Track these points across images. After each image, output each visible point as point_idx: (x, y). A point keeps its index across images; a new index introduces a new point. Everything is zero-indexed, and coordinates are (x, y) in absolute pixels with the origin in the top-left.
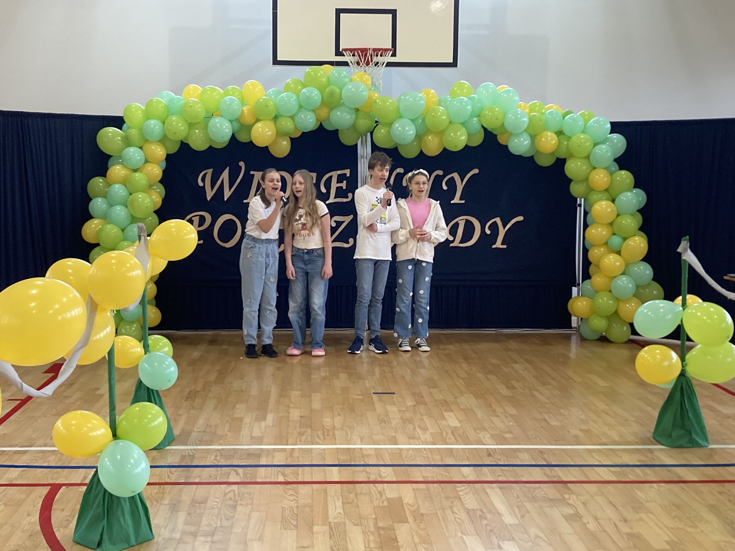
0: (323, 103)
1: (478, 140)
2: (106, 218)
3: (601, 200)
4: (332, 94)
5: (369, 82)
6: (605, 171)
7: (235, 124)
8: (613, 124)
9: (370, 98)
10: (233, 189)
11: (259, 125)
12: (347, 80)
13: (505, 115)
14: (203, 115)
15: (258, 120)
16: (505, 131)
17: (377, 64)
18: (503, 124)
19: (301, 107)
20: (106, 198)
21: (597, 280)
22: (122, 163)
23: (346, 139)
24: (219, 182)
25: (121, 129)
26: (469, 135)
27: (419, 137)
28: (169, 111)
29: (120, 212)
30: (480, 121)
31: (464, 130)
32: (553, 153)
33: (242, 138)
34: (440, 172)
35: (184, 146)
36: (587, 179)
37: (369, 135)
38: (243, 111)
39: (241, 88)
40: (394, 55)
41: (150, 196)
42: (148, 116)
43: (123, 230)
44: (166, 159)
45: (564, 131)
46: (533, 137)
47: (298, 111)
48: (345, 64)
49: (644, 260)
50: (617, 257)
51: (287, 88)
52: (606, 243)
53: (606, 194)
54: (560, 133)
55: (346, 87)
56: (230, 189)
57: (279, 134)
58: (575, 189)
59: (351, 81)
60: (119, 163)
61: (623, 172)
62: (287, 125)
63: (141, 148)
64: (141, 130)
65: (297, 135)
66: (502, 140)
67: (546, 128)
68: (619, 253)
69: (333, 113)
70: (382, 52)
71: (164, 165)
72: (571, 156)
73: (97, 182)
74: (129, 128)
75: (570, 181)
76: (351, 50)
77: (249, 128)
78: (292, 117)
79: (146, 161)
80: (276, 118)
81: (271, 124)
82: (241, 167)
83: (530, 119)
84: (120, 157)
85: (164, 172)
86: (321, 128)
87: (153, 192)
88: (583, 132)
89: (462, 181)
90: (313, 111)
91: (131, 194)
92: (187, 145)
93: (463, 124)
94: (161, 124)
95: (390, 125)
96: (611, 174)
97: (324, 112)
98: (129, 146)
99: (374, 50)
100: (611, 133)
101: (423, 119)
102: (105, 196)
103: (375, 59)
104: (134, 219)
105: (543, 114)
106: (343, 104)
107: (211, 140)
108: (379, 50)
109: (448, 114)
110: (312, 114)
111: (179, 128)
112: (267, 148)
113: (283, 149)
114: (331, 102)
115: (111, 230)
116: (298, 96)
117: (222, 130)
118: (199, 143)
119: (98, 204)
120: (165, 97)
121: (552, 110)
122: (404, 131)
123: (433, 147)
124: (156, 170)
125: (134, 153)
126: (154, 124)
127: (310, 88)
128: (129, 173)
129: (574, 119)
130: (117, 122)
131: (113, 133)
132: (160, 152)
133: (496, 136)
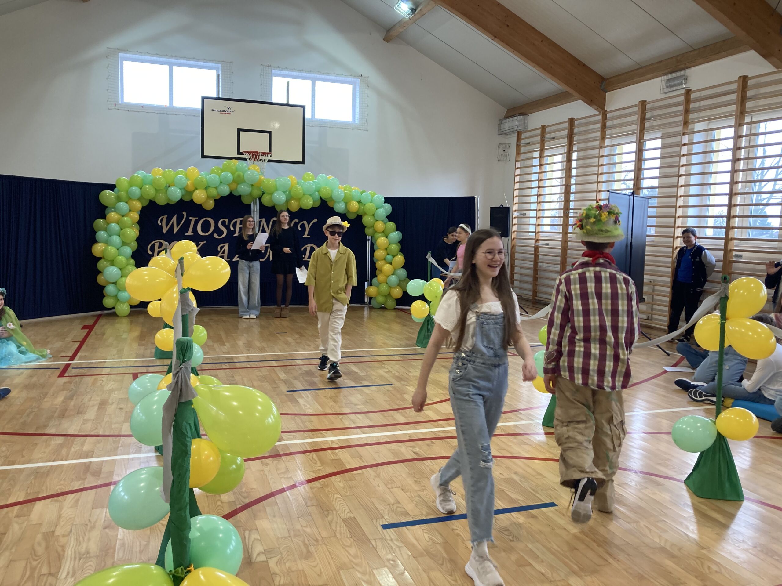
0: (234, 181)
1: (318, 204)
2: (107, 242)
3: (381, 237)
4: (239, 176)
5: (259, 170)
6: (382, 222)
7: (183, 191)
8: (385, 198)
9: (260, 179)
11: (197, 192)
12: (247, 169)
13: (332, 191)
14: (165, 185)
15: (196, 189)
16: (332, 200)
17: (260, 160)
18: (331, 197)
19: (221, 182)
20: (106, 231)
21: (381, 277)
22: (115, 211)
23: (245, 201)
24: (171, 223)
25: (113, 191)
26: (314, 202)
27: (287, 201)
28: (144, 182)
29: (116, 239)
30: (319, 194)
31: (311, 198)
32: (356, 212)
33: (187, 199)
34: (297, 221)
35: (152, 203)
36: (373, 226)
37: (258, 199)
38: (188, 184)
39: (186, 170)
40: (271, 156)
41: (133, 230)
42: (131, 184)
43: (118, 249)
44: (141, 210)
45: (362, 201)
46: (346, 203)
47: (220, 185)
48: (244, 159)
49: (403, 267)
50: (390, 265)
51: (213, 172)
52: (385, 259)
53: (383, 234)
54: (360, 202)
55: (246, 173)
56: (178, 227)
57: (208, 197)
58: (368, 231)
59: (249, 169)
60: (113, 211)
61: (391, 223)
62: (213, 192)
63: (126, 202)
64: (127, 192)
65: (218, 198)
66: (330, 204)
67: (352, 200)
68: (391, 264)
69: (239, 186)
70: (264, 154)
71: (139, 213)
72: (365, 214)
73: (100, 221)
74: (119, 191)
75: (365, 227)
76: (247, 152)
77: (191, 193)
78: (216, 188)
79: (130, 211)
80: (207, 188)
81: (204, 191)
82: (184, 215)
83: (345, 195)
84: (114, 208)
85: (140, 216)
86: (231, 194)
87: (134, 228)
88: (371, 202)
89: (309, 225)
91: (121, 229)
92: (154, 202)
94: (139, 190)
95: (272, 194)
96: (385, 223)
97: (233, 186)
98: (119, 202)
99: (262, 153)
100: (385, 202)
101: (290, 192)
103: (261, 157)
104: (124, 244)
105: (351, 192)
106: (245, 182)
107: (169, 199)
109: (303, 190)
110: (228, 186)
111: (150, 192)
112: (200, 205)
113: (210, 205)
114: (238, 180)
115: (112, 250)
116: (219, 177)
117: (176, 194)
118: (161, 200)
119: (101, 234)
120: (140, 174)
121: (355, 190)
122: (279, 198)
123: (294, 206)
124: (136, 216)
125: (123, 206)
126: (135, 190)
127: (226, 172)
128: (119, 217)
129: (367, 195)
130: (112, 187)
131: (109, 193)
132: (138, 206)
133: (326, 202)
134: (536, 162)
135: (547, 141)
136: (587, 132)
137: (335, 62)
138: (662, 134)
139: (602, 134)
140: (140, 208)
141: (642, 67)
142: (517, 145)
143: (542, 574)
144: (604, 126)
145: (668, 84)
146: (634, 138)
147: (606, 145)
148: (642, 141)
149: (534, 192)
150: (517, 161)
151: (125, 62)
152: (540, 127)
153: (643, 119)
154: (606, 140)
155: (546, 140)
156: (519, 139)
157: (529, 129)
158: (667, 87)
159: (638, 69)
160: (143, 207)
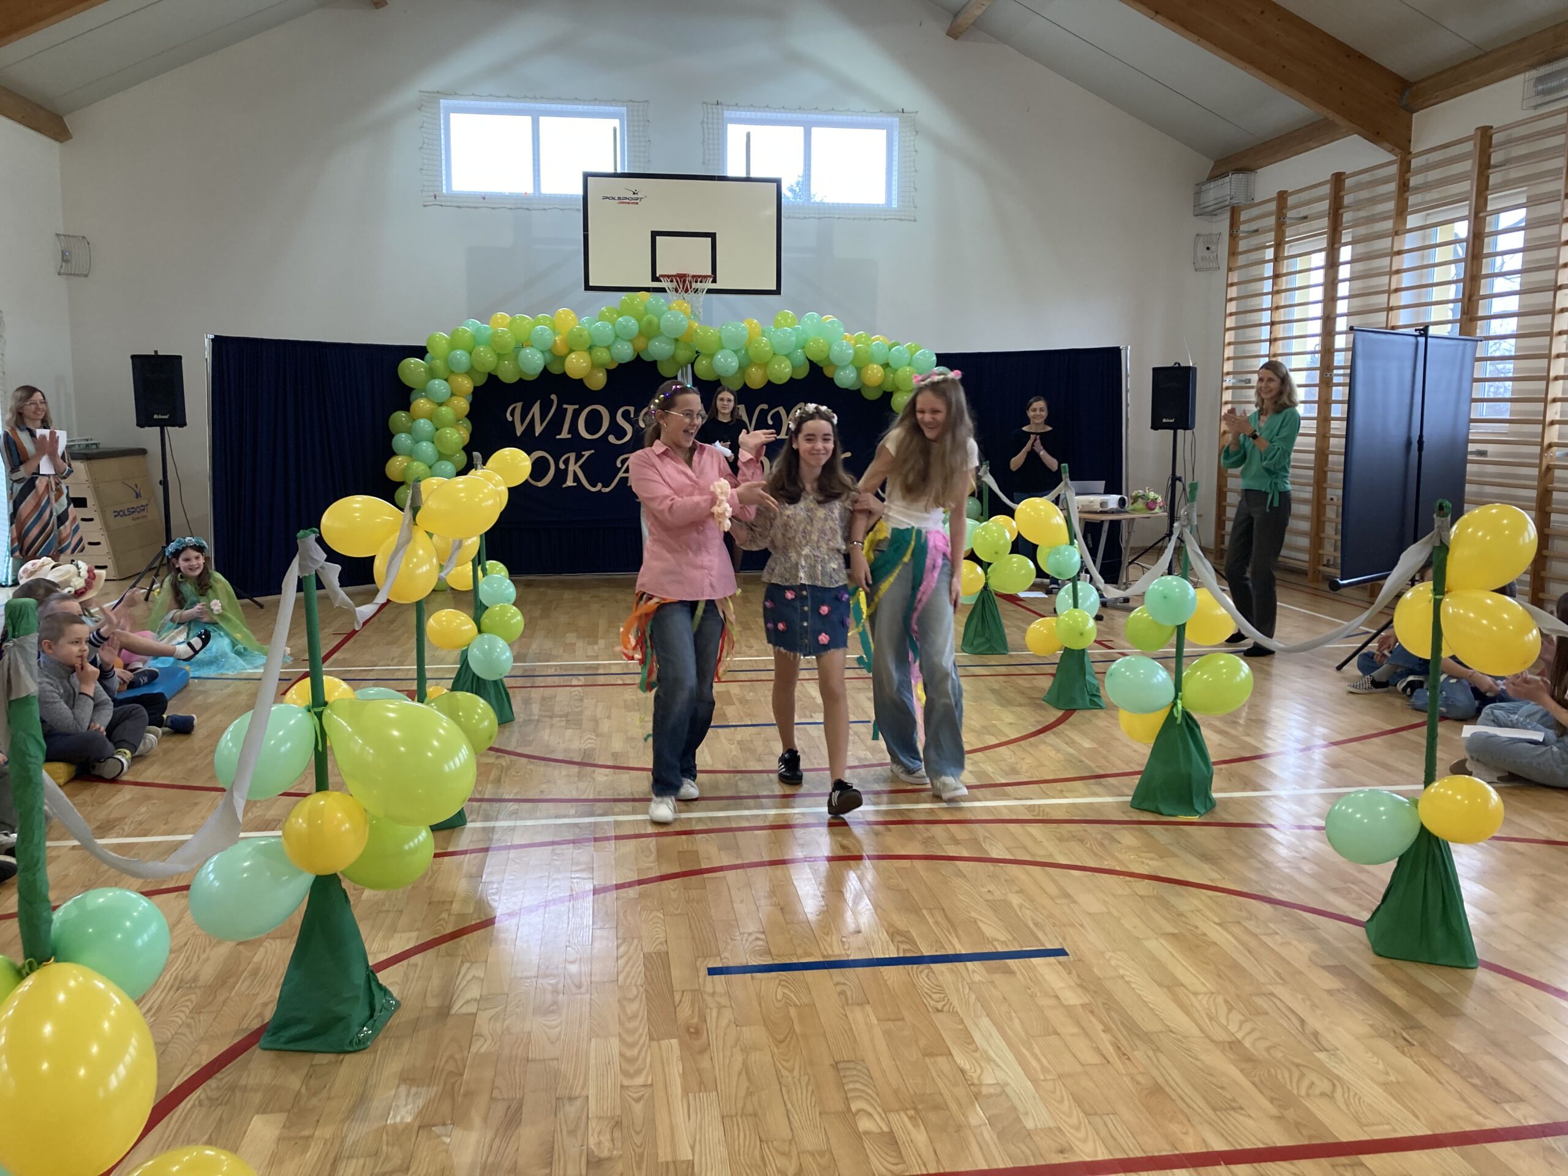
0: (641, 333)
1: (803, 373)
2: (412, 455)
4: (650, 323)
5: (689, 310)
7: (547, 355)
8: (938, 355)
9: (690, 327)
10: (544, 424)
11: (573, 356)
12: (665, 308)
13: (830, 346)
14: (513, 345)
15: (571, 351)
16: (831, 364)
17: (696, 291)
18: (828, 357)
19: (617, 336)
20: (410, 433)
22: (426, 397)
23: (665, 369)
24: (529, 417)
25: (423, 359)
26: (794, 368)
27: (742, 369)
28: (476, 340)
29: (426, 447)
30: (805, 353)
31: (788, 362)
32: (879, 386)
33: (555, 370)
34: (765, 406)
35: (493, 379)
37: (689, 366)
38: (555, 342)
39: (552, 315)
40: (714, 281)
41: (458, 431)
42: (453, 346)
43: (430, 467)
44: (473, 393)
45: (891, 363)
46: (859, 370)
47: (614, 342)
48: (663, 290)
51: (602, 317)
54: (886, 366)
55: (664, 316)
56: (542, 423)
57: (595, 366)
59: (670, 309)
60: (422, 397)
62: (603, 355)
63: (446, 380)
64: (447, 361)
65: (613, 366)
66: (827, 372)
67: (871, 362)
69: (651, 342)
70: (702, 278)
71: (470, 398)
72: (898, 389)
73: (400, 416)
74: (433, 358)
76: (668, 276)
77: (562, 359)
78: (608, 348)
79: (453, 395)
80: (590, 349)
81: (586, 355)
82: (552, 401)
83: (856, 352)
84: (424, 390)
85: (471, 405)
86: (638, 358)
87: (460, 427)
88: (909, 365)
90: (630, 341)
91: (438, 429)
92: (496, 377)
93: (787, 356)
94: (467, 355)
95: (712, 356)
97: (641, 343)
98: (434, 378)
99: (693, 277)
101: (747, 350)
102: (409, 431)
103: (694, 285)
104: (442, 456)
105: (869, 345)
106: (661, 334)
107: (521, 371)
108: (699, 276)
109: (772, 346)
110: (629, 344)
111: (487, 359)
112: (581, 380)
113: (598, 381)
114: (649, 332)
115: (419, 467)
116: (614, 325)
117: (533, 362)
118: (508, 375)
119: (402, 440)
120: (471, 326)
121: (878, 341)
122: (726, 363)
123: (756, 379)
124: (463, 404)
125: (439, 386)
126: (461, 355)
127: (626, 317)
128: (434, 406)
129: (900, 351)
130: (420, 352)
131: (416, 364)
132: (467, 385)
133: (821, 369)
134: (1268, 270)
135: (1292, 225)
136: (1374, 201)
137: (848, 86)
138: (1528, 197)
139: (1398, 205)
140: (471, 390)
141: (1487, 54)
142: (1231, 235)
143: (962, 1071)
144: (1404, 187)
145: (1540, 88)
146: (1464, 209)
147: (1408, 227)
148: (1481, 215)
149: (1265, 333)
150: (1230, 270)
151: (453, 116)
152: (1275, 195)
153: (1484, 167)
154: (1409, 218)
155: (1288, 222)
156: (1234, 224)
157: (1256, 201)
158: (1538, 93)
159: (1477, 58)
160: (475, 388)
